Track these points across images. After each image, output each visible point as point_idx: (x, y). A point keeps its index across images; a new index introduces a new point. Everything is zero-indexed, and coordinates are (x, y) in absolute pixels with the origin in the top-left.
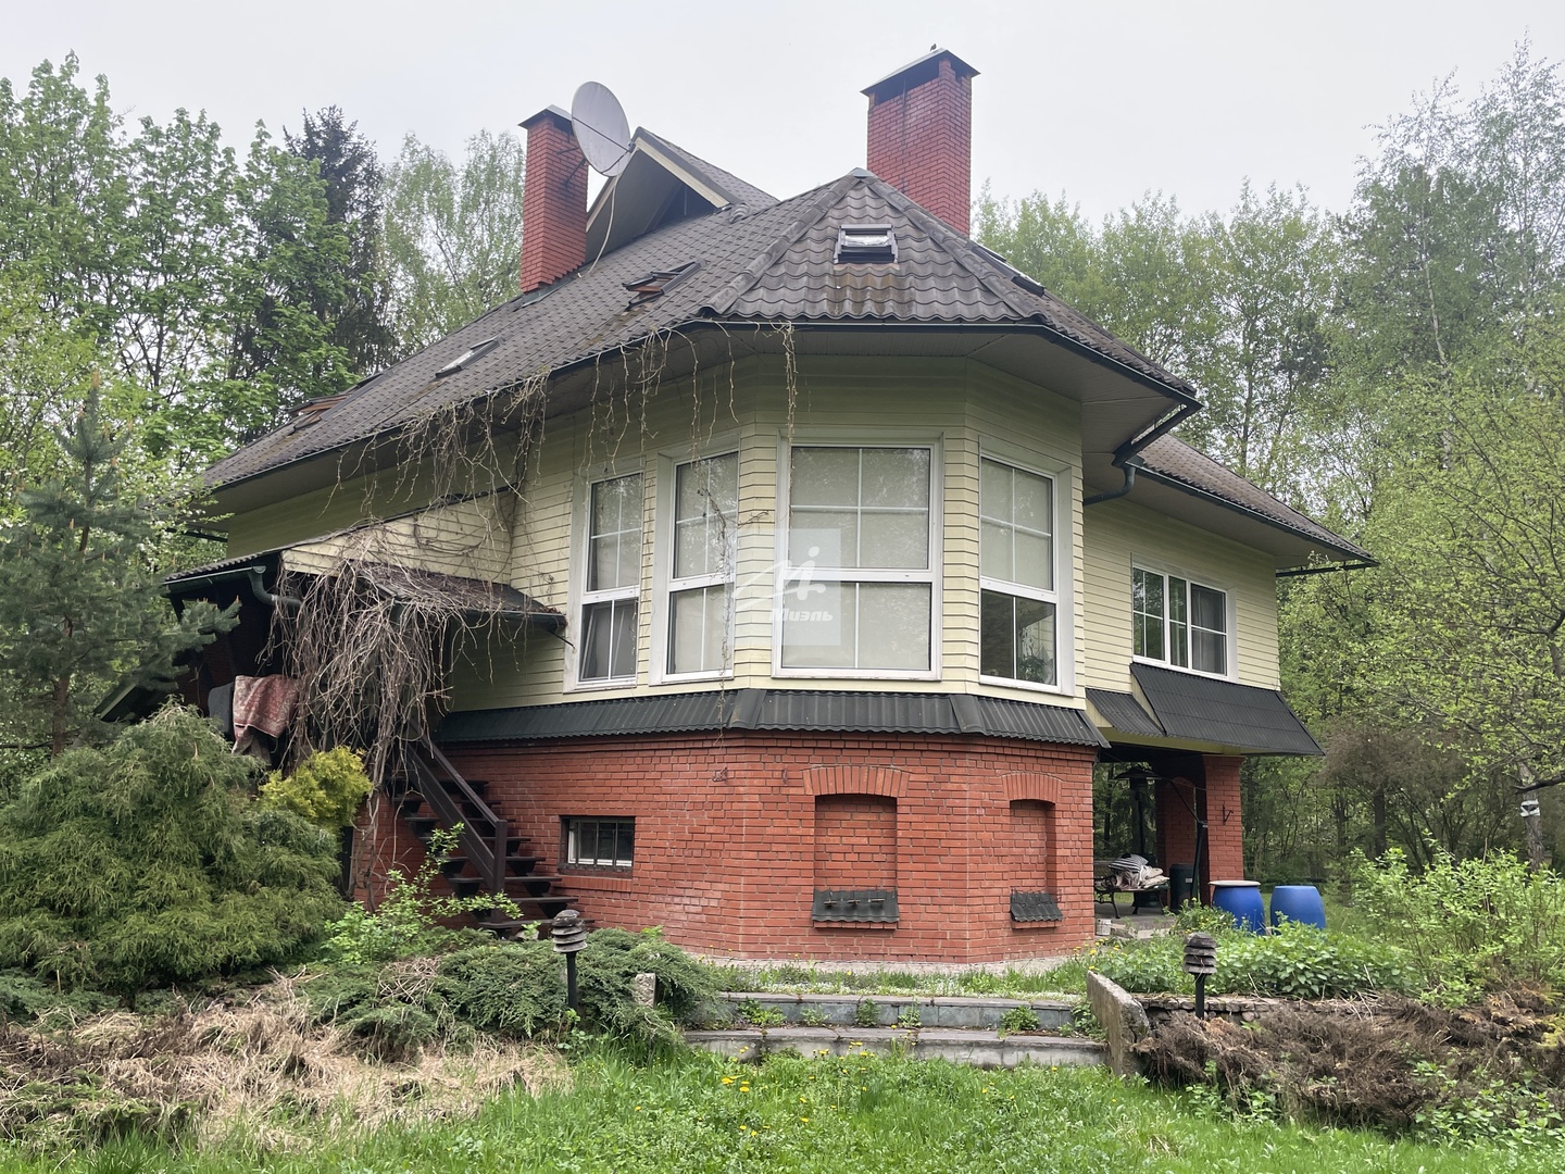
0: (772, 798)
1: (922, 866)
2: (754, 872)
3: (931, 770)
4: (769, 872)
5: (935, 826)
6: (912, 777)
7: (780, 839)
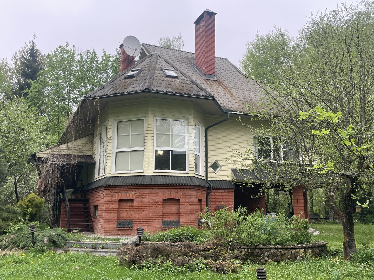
0: (110, 201)
1: (138, 215)
2: (106, 217)
3: (140, 193)
4: (109, 217)
5: (141, 206)
6: (137, 195)
7: (111, 210)
